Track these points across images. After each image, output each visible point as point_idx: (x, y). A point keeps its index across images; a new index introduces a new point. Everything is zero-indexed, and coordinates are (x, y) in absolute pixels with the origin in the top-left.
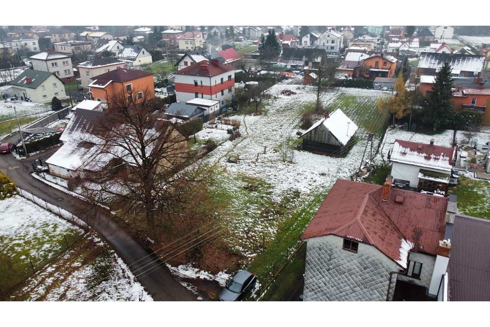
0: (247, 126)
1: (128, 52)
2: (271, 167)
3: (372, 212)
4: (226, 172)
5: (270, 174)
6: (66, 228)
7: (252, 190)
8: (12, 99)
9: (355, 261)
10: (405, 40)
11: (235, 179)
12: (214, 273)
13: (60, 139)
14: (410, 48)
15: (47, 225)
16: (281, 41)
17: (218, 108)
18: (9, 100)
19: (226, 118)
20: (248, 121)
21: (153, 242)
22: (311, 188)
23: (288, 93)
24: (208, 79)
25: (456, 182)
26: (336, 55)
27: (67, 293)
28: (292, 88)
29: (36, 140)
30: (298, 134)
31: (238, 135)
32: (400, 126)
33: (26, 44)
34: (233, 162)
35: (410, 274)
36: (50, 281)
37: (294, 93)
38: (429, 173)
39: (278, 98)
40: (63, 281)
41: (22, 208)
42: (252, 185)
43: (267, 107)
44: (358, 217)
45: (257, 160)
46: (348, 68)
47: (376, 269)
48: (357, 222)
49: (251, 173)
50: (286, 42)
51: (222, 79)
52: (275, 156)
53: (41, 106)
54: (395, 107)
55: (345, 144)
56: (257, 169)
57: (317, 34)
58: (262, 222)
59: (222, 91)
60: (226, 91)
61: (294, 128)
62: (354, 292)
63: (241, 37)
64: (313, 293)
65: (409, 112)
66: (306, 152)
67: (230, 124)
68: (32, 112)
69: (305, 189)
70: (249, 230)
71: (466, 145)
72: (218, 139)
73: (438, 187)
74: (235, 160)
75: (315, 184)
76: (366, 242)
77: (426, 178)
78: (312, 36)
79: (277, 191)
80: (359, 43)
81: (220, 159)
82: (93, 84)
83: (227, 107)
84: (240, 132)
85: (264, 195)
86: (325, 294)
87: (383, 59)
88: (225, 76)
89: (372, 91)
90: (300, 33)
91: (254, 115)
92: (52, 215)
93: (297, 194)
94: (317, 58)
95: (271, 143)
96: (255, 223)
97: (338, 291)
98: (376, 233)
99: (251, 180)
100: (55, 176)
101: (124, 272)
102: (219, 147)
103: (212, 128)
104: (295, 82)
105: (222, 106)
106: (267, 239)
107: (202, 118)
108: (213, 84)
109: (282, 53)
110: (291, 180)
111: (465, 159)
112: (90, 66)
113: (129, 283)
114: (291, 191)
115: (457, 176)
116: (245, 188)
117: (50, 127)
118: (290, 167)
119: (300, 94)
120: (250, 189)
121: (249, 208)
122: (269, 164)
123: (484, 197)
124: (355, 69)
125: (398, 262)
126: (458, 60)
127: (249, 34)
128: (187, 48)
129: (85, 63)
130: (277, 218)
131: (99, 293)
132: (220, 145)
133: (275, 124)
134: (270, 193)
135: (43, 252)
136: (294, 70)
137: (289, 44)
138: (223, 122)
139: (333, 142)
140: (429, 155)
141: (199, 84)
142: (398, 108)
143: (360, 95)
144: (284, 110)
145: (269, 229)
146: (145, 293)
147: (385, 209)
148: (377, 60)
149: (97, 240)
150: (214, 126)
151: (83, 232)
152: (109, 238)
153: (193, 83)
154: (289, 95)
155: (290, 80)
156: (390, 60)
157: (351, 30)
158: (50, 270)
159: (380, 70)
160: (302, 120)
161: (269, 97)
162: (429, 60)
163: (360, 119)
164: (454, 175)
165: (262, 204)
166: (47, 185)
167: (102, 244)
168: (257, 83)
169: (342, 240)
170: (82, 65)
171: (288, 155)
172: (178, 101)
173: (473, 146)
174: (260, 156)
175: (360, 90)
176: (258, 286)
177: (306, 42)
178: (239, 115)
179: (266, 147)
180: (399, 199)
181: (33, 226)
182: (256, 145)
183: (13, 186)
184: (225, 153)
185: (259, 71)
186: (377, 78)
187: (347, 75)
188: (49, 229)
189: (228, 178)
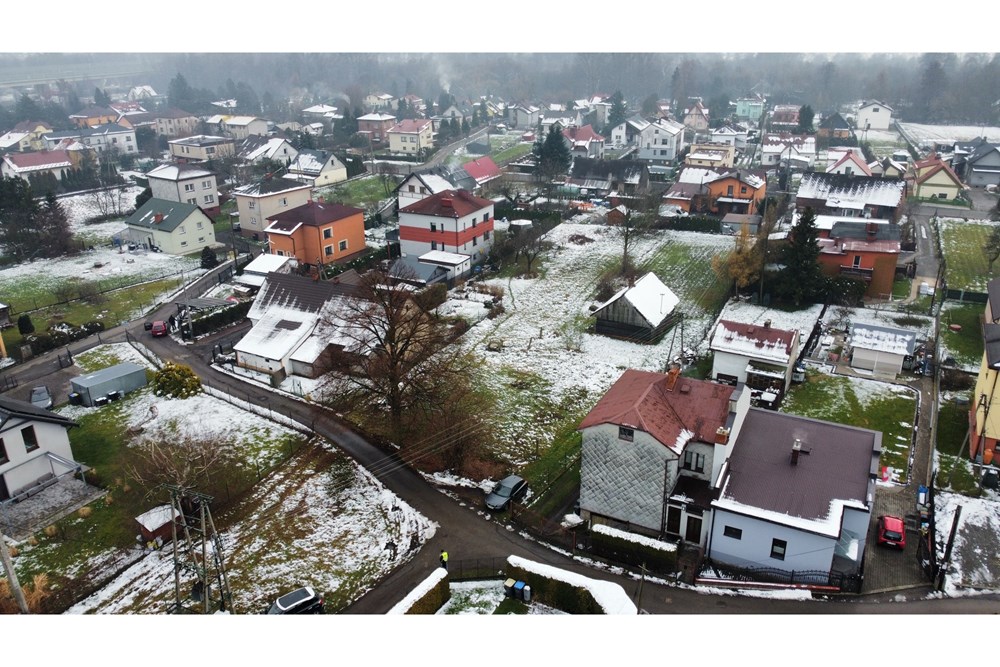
0: (515, 295)
1: (307, 161)
2: (549, 357)
3: (654, 401)
4: (485, 364)
5: (547, 367)
6: (282, 433)
7: (522, 389)
8: (131, 248)
9: (632, 451)
10: (792, 140)
11: (499, 373)
12: (478, 481)
13: (248, 316)
14: (799, 154)
15: (257, 430)
16: (573, 140)
17: (469, 267)
18: (125, 248)
19: (480, 283)
20: (516, 288)
21: (398, 448)
22: (603, 385)
23: (580, 239)
24: (453, 221)
25: (802, 378)
26: (669, 165)
27: (306, 500)
28: (588, 230)
29: (204, 317)
30: (592, 308)
31: (501, 310)
32: (747, 298)
33: (115, 140)
34: (495, 350)
35: (693, 468)
36: (281, 488)
37: (591, 241)
38: (761, 365)
39: (563, 248)
40: (297, 488)
41: (216, 409)
42: (523, 382)
43: (546, 265)
44: (636, 405)
45: (529, 347)
46: (682, 196)
47: (652, 458)
48: (633, 410)
49: (520, 366)
50: (581, 143)
51: (474, 220)
52: (556, 342)
53: (180, 259)
54: (735, 270)
55: (656, 326)
56: (529, 360)
57: (639, 123)
58: (536, 427)
59: (474, 239)
60: (480, 239)
61: (587, 300)
62: (633, 485)
63: (501, 125)
64: (590, 491)
65: (757, 278)
66: (601, 337)
67: (487, 293)
68: (170, 271)
69: (595, 387)
70: (519, 436)
71: (834, 328)
72: (471, 316)
73: (772, 384)
74: (498, 348)
75: (609, 381)
76: (641, 429)
77: (756, 372)
78: (630, 128)
79: (557, 389)
80: (708, 148)
81: (475, 346)
82: (273, 227)
83: (481, 264)
84: (504, 306)
85: (539, 394)
86: (603, 491)
87: (741, 182)
88: (479, 216)
89: (719, 236)
90: (609, 118)
91: (525, 278)
92: (259, 418)
93: (584, 393)
94: (633, 176)
95: (549, 323)
96: (526, 428)
97: (616, 487)
98: (653, 421)
99: (521, 374)
100: (247, 368)
101: (368, 478)
102: (473, 328)
103: (461, 298)
104: (592, 219)
105: (474, 262)
106: (541, 446)
107: (445, 283)
108: (461, 229)
109: (572, 167)
110: (576, 375)
111: (827, 348)
112: (256, 195)
113: (378, 490)
114: (575, 389)
115: (802, 370)
116: (513, 386)
117: (209, 296)
118: (576, 358)
119: (600, 241)
120: (520, 386)
121: (518, 410)
122: (547, 353)
123: (834, 397)
124: (696, 197)
125: (672, 448)
126: (863, 187)
127: (515, 119)
128: (405, 148)
129: (245, 188)
130: (555, 423)
131: (344, 500)
132: (475, 325)
133: (558, 292)
134: (547, 392)
135: (261, 460)
136: (593, 197)
137: (587, 147)
138: (477, 289)
139: (639, 321)
140: (762, 341)
141: (438, 228)
142: (740, 271)
143: (698, 245)
144: (572, 270)
145: (545, 435)
146: (398, 500)
147: (670, 399)
148: (731, 183)
149: (326, 446)
150: (464, 295)
151: (306, 438)
152: (341, 443)
153: (429, 227)
154: (582, 243)
155: (585, 216)
156: (751, 183)
157: (702, 114)
158: (277, 477)
159: (735, 200)
160: (599, 287)
161: (549, 246)
162: (816, 185)
163: (690, 286)
164: (798, 369)
165: (536, 406)
166: (239, 380)
167: (334, 450)
168: (529, 222)
169: (617, 428)
170: (243, 191)
171: (575, 341)
172: (403, 255)
173: (844, 328)
174: (534, 342)
175: (699, 234)
176: (529, 493)
177: (618, 137)
178: (501, 278)
179: (542, 329)
180: (685, 388)
181: (239, 430)
182: (528, 326)
183: (197, 381)
184: (482, 337)
185: (534, 198)
186: (728, 215)
187: (680, 208)
188: (261, 433)
189: (488, 372)
